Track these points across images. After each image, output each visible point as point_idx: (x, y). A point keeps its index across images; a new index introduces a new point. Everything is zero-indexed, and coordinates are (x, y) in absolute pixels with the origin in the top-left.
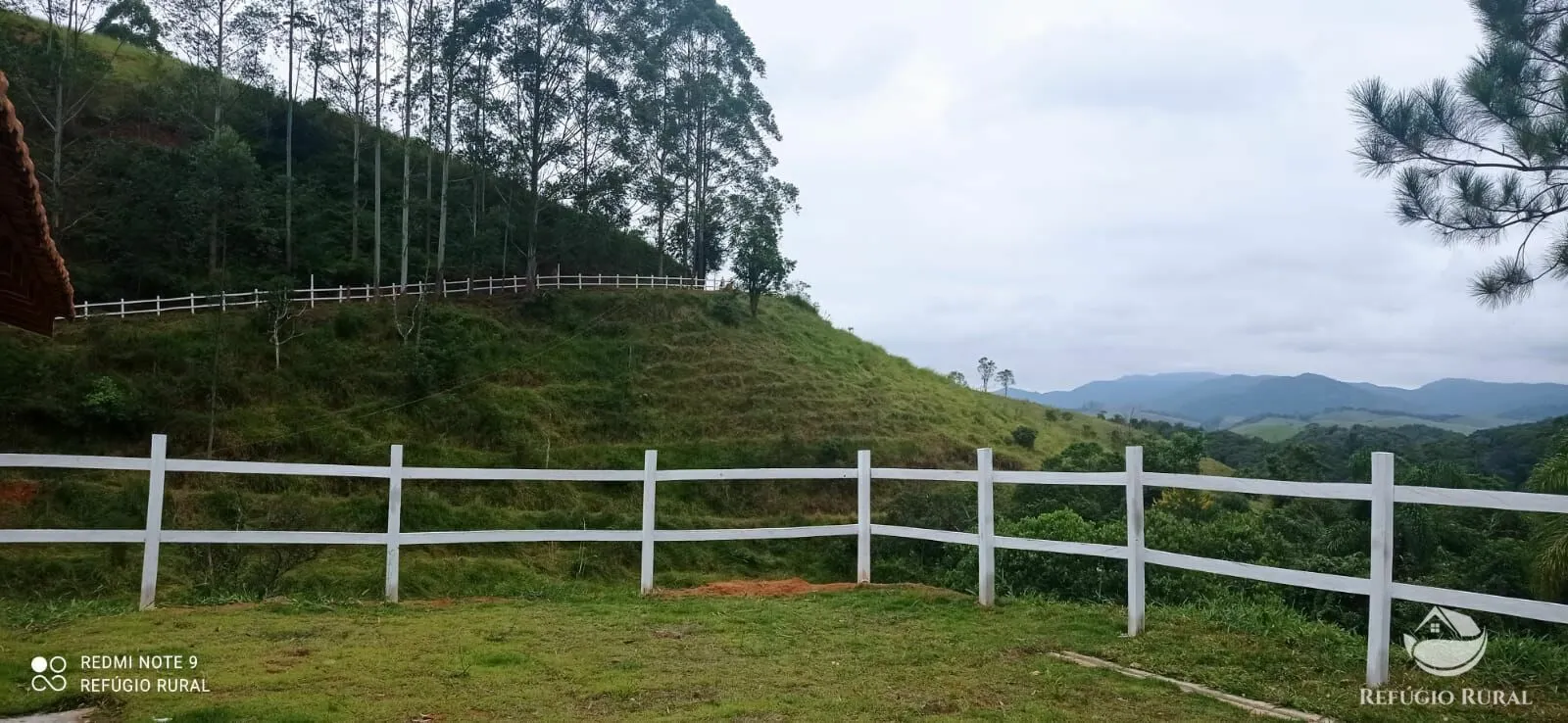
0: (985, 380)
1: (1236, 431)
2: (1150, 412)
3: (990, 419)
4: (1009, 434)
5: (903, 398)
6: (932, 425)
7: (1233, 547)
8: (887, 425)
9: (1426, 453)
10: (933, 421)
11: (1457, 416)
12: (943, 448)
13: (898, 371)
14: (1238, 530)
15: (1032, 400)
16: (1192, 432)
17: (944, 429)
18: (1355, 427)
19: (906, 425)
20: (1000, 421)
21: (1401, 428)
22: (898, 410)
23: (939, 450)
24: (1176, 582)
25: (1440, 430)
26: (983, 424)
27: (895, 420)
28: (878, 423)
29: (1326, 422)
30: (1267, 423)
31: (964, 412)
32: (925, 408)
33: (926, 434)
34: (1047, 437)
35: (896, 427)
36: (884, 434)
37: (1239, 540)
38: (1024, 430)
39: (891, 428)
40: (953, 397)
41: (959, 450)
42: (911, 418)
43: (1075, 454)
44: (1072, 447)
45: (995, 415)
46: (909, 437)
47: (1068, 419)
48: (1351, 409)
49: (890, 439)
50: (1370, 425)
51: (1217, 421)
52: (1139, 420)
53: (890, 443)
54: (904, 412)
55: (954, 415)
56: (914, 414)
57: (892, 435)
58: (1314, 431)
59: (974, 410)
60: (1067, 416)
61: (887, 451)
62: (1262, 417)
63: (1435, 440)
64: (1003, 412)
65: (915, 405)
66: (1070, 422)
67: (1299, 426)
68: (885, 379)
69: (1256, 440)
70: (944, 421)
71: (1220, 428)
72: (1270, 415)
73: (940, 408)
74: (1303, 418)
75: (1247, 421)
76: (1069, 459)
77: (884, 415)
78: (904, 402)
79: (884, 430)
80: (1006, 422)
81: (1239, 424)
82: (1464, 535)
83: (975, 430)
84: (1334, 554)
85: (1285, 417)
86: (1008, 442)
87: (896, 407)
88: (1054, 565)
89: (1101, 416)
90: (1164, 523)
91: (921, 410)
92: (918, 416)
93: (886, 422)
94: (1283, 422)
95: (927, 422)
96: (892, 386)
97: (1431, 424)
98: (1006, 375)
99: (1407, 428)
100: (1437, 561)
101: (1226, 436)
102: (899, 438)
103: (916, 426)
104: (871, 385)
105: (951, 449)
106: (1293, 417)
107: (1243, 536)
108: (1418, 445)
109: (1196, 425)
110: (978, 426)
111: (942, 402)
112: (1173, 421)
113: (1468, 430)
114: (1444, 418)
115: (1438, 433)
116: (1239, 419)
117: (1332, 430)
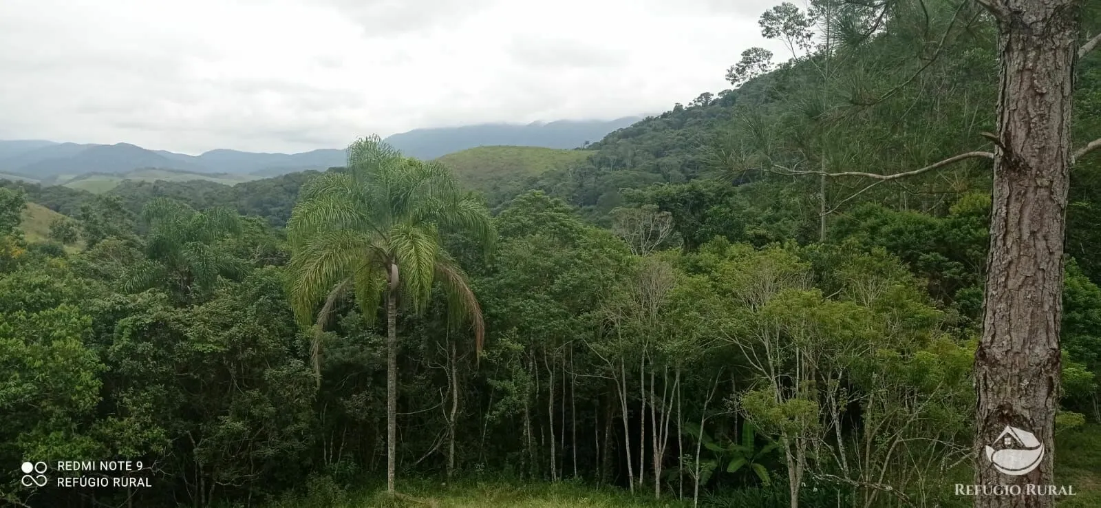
1: (72, 186)
11: (226, 174)
18: (157, 182)
21: (189, 183)
25: (215, 183)
29: (137, 179)
30: (93, 179)
48: (154, 169)
50: (168, 180)
51: (55, 178)
58: (128, 184)
62: (89, 175)
63: (212, 190)
67: (117, 181)
69: (84, 192)
71: (55, 184)
72: (95, 174)
74: (120, 175)
75: (77, 178)
81: (70, 181)
82: (237, 265)
85: (106, 174)
94: (105, 179)
97: (208, 179)
99: (193, 182)
101: (59, 191)
106: (112, 175)
108: (200, 193)
113: (232, 183)
114: (216, 175)
115: (213, 185)
116: (71, 177)
117: (141, 184)
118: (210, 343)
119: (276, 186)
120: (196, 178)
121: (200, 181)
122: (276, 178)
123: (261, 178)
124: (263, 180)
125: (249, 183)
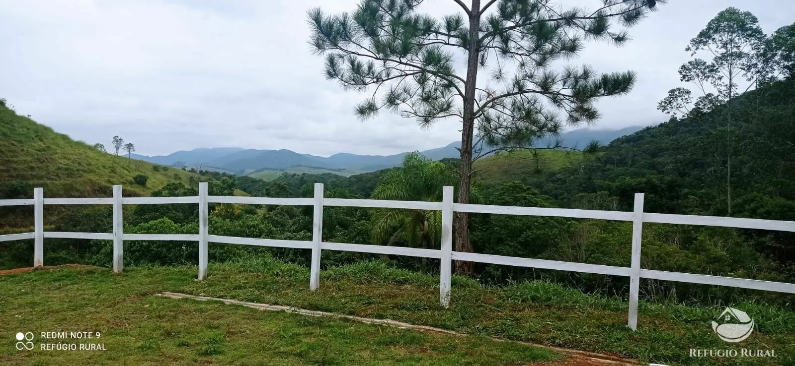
0: (117, 148)
1: (253, 176)
2: (210, 167)
3: (119, 170)
4: (130, 178)
5: (65, 158)
6: (84, 174)
7: (249, 232)
8: (55, 174)
9: (332, 185)
10: (85, 171)
11: (344, 169)
12: (91, 187)
13: (62, 142)
14: (252, 223)
15: (145, 160)
16: (231, 177)
17: (91, 176)
18: (303, 174)
19: (67, 174)
20: (126, 172)
21: (322, 175)
22: (62, 165)
23: (88, 188)
24: (222, 251)
25: (337, 175)
26: (115, 173)
27: (60, 171)
28: (48, 173)
29: (291, 172)
30: (265, 172)
31: (104, 167)
32: (80, 164)
33: (80, 179)
34: (154, 180)
35: (60, 175)
36: (52, 179)
37: (252, 228)
38: (140, 176)
39: (57, 175)
40: (98, 158)
41: (101, 188)
42: (70, 169)
43: (170, 189)
44: (168, 185)
45: (123, 168)
46: (69, 181)
47: (166, 170)
48: (301, 166)
49: (57, 182)
50: (310, 173)
51: (243, 171)
52: (204, 171)
53: (56, 184)
54: (66, 167)
55: (98, 168)
56: (72, 168)
57: (58, 180)
58: (286, 176)
59: (111, 165)
60: (165, 169)
61: (54, 189)
62: (263, 170)
63: (336, 180)
64: (128, 167)
65: (73, 162)
66: (167, 172)
67: (279, 174)
68: (53, 147)
69: (260, 180)
70: (92, 171)
71: (244, 175)
72: (266, 169)
73: (89, 164)
74: (282, 170)
75: (255, 172)
76: (166, 191)
77: (52, 168)
78: (66, 160)
79: (52, 177)
80: (129, 172)
81: (252, 173)
82: (346, 220)
83: (111, 177)
84: (294, 232)
85: (274, 169)
86: (131, 183)
87: (61, 163)
88: (157, 248)
89: (184, 169)
90: (216, 222)
91: (76, 165)
92: (75, 169)
93: (54, 172)
94: (272, 172)
95: (81, 172)
96: (58, 151)
97: (333, 173)
98: (130, 146)
99: (324, 174)
100: (336, 232)
101: (246, 179)
102: (62, 182)
103: (73, 174)
104: (44, 150)
105: (96, 188)
106: (277, 170)
107: (254, 226)
108: (329, 181)
109: (232, 173)
110: (113, 174)
111: (90, 160)
112: (221, 172)
113: (348, 175)
114: (339, 170)
115: (336, 177)
116: (252, 171)
117: (294, 175)
118: (331, 260)
119: (374, 178)
120: (326, 172)
121: (329, 174)
122: (375, 172)
123: (366, 172)
124: (367, 174)
125: (358, 175)
